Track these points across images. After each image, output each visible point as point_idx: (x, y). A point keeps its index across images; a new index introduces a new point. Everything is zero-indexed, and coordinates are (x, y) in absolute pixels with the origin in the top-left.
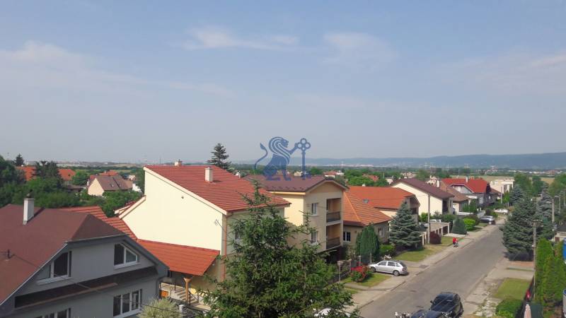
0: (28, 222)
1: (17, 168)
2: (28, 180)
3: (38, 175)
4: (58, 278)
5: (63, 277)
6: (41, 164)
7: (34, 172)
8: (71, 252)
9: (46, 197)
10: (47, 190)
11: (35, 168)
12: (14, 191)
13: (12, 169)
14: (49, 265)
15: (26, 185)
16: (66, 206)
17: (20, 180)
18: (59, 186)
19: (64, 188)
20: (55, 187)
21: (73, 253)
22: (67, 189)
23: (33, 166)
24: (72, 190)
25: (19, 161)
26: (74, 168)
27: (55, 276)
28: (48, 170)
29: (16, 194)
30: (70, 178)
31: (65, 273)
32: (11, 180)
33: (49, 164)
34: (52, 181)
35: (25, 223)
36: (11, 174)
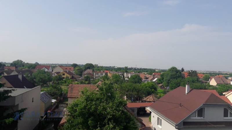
0: (187, 93)
1: (182, 73)
2: (186, 77)
3: (189, 76)
4: (199, 118)
5: (201, 118)
6: (191, 72)
7: (188, 75)
8: (204, 108)
9: (193, 85)
10: (193, 82)
11: (188, 73)
12: (181, 81)
13: (180, 73)
14: (195, 112)
15: (185, 79)
16: (201, 89)
17: (183, 77)
18: (198, 80)
19: (199, 82)
20: (196, 81)
21: (205, 109)
22: (201, 82)
23: (187, 72)
24: (203, 82)
25: (183, 70)
26: (203, 73)
27: (198, 117)
28: (193, 74)
29: (182, 82)
30: (202, 77)
31: (202, 117)
32: (180, 77)
33: (194, 71)
34: (195, 78)
35: (186, 94)
36: (180, 75)
